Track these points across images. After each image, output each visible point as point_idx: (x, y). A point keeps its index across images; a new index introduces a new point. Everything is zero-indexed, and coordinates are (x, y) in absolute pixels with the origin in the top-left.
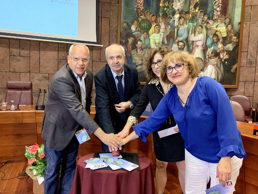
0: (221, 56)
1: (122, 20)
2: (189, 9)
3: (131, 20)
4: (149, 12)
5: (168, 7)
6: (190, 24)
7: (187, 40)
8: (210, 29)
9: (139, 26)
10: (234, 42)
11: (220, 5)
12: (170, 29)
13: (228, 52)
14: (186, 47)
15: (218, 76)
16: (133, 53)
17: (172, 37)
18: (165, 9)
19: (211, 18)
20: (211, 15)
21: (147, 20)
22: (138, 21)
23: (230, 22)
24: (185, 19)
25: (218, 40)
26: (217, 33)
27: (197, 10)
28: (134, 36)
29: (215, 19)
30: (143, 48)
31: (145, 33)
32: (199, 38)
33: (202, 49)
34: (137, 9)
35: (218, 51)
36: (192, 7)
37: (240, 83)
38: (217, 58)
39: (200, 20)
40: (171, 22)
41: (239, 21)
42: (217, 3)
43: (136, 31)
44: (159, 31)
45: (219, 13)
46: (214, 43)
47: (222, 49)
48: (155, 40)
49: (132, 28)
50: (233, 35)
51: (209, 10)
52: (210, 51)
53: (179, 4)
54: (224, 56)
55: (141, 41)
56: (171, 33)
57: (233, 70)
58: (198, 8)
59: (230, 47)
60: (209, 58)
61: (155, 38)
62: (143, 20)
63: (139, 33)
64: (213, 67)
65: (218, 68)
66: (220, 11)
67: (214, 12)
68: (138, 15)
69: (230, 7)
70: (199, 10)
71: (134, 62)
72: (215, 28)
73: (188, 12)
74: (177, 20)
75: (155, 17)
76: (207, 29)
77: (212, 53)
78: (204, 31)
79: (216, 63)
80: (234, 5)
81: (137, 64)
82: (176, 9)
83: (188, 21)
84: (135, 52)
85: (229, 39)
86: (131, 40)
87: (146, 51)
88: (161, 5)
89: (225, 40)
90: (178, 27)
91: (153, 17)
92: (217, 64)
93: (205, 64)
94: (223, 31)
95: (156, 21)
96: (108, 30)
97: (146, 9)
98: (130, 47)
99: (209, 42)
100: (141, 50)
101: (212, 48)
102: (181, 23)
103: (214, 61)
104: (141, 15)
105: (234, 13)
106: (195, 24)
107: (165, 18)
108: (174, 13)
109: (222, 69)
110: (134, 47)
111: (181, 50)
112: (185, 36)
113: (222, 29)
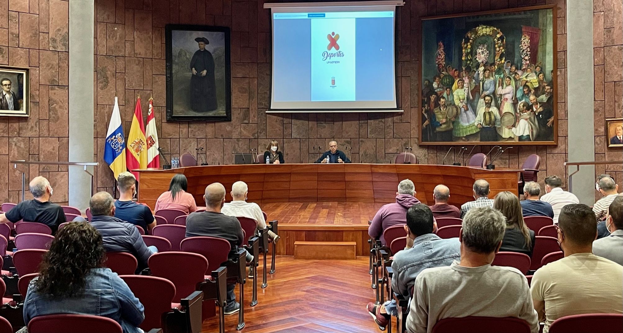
0: (535, 109)
1: (423, 77)
2: (495, 61)
3: (432, 77)
4: (451, 67)
5: (471, 60)
6: (497, 76)
7: (494, 93)
8: (520, 79)
9: (441, 82)
10: (548, 93)
11: (529, 53)
12: (475, 83)
13: (542, 104)
14: (493, 102)
15: (532, 132)
16: (436, 111)
17: (477, 92)
18: (468, 62)
19: (519, 68)
20: (519, 65)
21: (449, 76)
22: (440, 78)
23: (541, 70)
24: (491, 71)
25: (530, 91)
26: (527, 84)
27: (503, 61)
28: (436, 94)
29: (524, 69)
30: (446, 105)
31: (448, 89)
32: (507, 91)
33: (511, 102)
34: (439, 65)
35: (531, 104)
36: (497, 58)
37: (560, 139)
38: (529, 112)
39: (507, 71)
40: (475, 75)
41: (552, 69)
42: (525, 52)
43: (438, 88)
44: (463, 87)
45: (528, 62)
46: (524, 95)
47: (535, 101)
48: (459, 96)
49: (434, 85)
50: (546, 85)
51: (516, 59)
52: (520, 104)
53: (482, 56)
54: (538, 109)
55: (444, 98)
56: (476, 87)
57: (549, 124)
58: (504, 59)
59: (544, 98)
60: (520, 112)
61: (459, 94)
62: (445, 76)
63: (441, 89)
64: (526, 122)
65: (532, 122)
66: (529, 60)
67: (522, 61)
68: (439, 71)
69: (540, 54)
70: (505, 60)
71: (437, 120)
72: (525, 79)
73: (494, 64)
74: (482, 73)
75: (458, 71)
76: (516, 80)
77: (523, 106)
78: (513, 82)
79: (528, 117)
80: (544, 52)
81: (441, 123)
82: (480, 61)
83: (494, 73)
84: (439, 110)
85: (541, 89)
86: (433, 98)
87: (450, 108)
88: (463, 58)
89: (538, 91)
90: (483, 80)
91: (455, 73)
92: (530, 118)
93: (517, 119)
94: (534, 81)
95: (459, 76)
96: (409, 89)
97: (447, 64)
98: (433, 105)
99: (519, 95)
100: (444, 107)
101: (524, 101)
102: (487, 76)
103: (526, 114)
104: (443, 71)
105: (545, 61)
106: (502, 76)
107: (469, 72)
108: (478, 66)
109: (537, 123)
110: (437, 104)
111: (488, 105)
112: (492, 89)
113: (533, 79)
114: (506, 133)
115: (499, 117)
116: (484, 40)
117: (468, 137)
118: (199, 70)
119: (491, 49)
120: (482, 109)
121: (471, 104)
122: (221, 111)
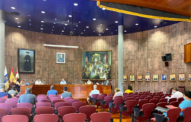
3: (85, 64)
4: (89, 62)
11: (106, 60)
12: (94, 66)
15: (106, 77)
17: (95, 68)
18: (93, 61)
21: (89, 64)
22: (87, 65)
23: (108, 64)
24: (98, 64)
27: (100, 62)
29: (105, 64)
31: (88, 67)
32: (101, 68)
33: (102, 71)
35: (106, 71)
37: (112, 79)
39: (101, 64)
40: (94, 64)
41: (111, 64)
46: (105, 69)
49: (85, 66)
50: (109, 67)
51: (103, 61)
52: (104, 71)
54: (108, 72)
55: (87, 69)
57: (110, 76)
59: (109, 70)
61: (91, 68)
67: (105, 62)
71: (86, 74)
72: (105, 66)
74: (96, 64)
78: (103, 66)
80: (109, 60)
82: (95, 61)
86: (85, 69)
87: (89, 72)
90: (96, 66)
93: (103, 75)
95: (91, 64)
96: (79, 67)
103: (105, 74)
104: (87, 63)
108: (95, 62)
109: (107, 75)
110: (86, 71)
111: (97, 71)
112: (98, 68)
113: (107, 66)
114: (101, 78)
115: (99, 74)
116: (96, 57)
117: (93, 78)
118: (27, 60)
119: (98, 59)
120: (96, 72)
121: (93, 71)
122: (32, 71)
